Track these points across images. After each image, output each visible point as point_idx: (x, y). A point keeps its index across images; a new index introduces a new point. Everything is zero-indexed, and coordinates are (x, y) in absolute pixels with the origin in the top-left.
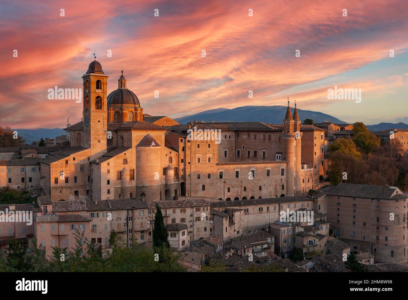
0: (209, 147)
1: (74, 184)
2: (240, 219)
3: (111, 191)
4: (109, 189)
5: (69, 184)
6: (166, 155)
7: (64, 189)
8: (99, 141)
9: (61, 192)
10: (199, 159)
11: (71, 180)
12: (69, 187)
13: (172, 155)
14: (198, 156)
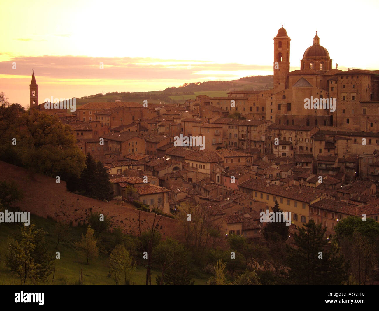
0: (353, 87)
1: (262, 112)
2: (347, 146)
3: (273, 117)
4: (271, 115)
5: (259, 112)
6: (318, 93)
7: (256, 115)
8: (279, 84)
9: (253, 116)
10: (344, 97)
11: (260, 109)
12: (259, 114)
13: (322, 94)
14: (343, 94)
